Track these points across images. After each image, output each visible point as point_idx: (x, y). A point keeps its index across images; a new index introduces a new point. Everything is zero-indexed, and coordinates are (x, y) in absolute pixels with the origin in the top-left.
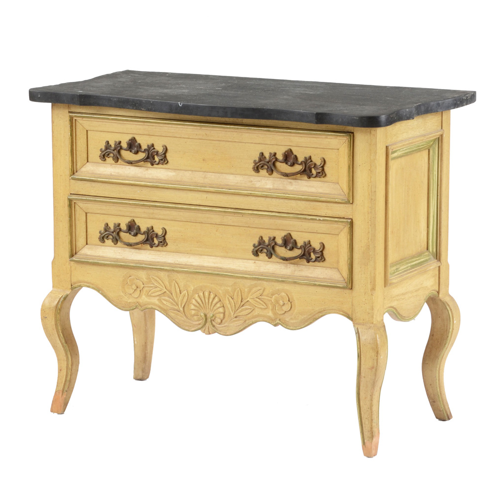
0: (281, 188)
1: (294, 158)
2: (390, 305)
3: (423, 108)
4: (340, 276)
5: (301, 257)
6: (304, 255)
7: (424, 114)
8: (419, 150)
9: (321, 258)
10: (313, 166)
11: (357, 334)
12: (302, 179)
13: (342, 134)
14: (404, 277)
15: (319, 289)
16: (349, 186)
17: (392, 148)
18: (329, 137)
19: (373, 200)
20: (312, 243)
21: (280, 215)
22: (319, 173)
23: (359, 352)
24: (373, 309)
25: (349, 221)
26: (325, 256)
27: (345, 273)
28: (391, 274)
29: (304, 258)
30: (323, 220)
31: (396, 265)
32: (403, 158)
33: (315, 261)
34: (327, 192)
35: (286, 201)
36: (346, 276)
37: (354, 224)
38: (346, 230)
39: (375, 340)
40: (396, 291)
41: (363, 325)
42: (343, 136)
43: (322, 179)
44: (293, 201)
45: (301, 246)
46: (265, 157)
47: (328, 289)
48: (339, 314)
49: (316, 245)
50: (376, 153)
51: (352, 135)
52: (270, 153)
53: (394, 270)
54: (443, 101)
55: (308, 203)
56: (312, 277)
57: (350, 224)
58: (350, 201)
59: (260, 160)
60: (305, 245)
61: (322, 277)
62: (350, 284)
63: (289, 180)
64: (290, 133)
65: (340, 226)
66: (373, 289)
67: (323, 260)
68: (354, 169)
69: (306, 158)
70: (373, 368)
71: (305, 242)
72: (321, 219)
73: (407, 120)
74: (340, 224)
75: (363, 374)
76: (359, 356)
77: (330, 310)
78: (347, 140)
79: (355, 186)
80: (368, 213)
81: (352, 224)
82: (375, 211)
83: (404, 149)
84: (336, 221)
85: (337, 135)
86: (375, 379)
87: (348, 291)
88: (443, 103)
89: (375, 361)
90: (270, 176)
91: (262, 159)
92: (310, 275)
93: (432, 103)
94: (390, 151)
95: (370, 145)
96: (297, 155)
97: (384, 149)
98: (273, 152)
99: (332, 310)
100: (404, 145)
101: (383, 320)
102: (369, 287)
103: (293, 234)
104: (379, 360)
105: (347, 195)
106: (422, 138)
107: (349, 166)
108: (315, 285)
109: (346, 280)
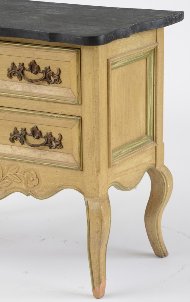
0: (28, 91)
1: (37, 68)
2: (113, 181)
3: (138, 28)
4: (74, 160)
5: (45, 144)
6: (47, 143)
7: (139, 32)
8: (137, 60)
9: (60, 145)
10: (51, 75)
11: (87, 205)
12: (44, 84)
13: (71, 50)
14: (125, 158)
15: (59, 170)
16: (78, 91)
17: (112, 61)
18: (62, 52)
19: (96, 102)
20: (53, 134)
21: (28, 112)
22: (56, 80)
23: (88, 219)
24: (98, 187)
25: (79, 118)
26: (63, 144)
27: (77, 158)
28: (114, 157)
29: (48, 145)
30: (60, 117)
31: (119, 149)
32: (124, 67)
33: (55, 148)
34: (62, 95)
35: (33, 101)
36: (78, 161)
37: (83, 120)
38: (77, 125)
39: (100, 210)
40: (118, 170)
41: (91, 198)
42: (72, 51)
43: (59, 85)
44: (37, 102)
45: (44, 136)
46: (16, 67)
47: (65, 169)
48: (74, 189)
49: (56, 136)
50: (98, 65)
51: (79, 51)
52: (20, 64)
53: (117, 154)
54: (155, 21)
55: (48, 103)
56: (53, 160)
57: (80, 121)
58: (79, 102)
59: (12, 69)
60: (48, 135)
61: (61, 160)
62: (81, 167)
63: (34, 85)
64: (33, 48)
65: (73, 122)
66: (98, 171)
67: (61, 147)
68: (82, 78)
69: (46, 68)
70: (99, 231)
71: (47, 133)
72: (58, 116)
73: (123, 38)
74: (73, 120)
75: (91, 236)
76: (88, 222)
77: (67, 185)
78: (75, 55)
79: (83, 91)
80: (93, 113)
81: (81, 121)
82: (98, 111)
83: (125, 60)
84: (69, 119)
85: (68, 51)
86: (101, 240)
87: (79, 172)
88: (155, 23)
89: (100, 227)
90: (20, 81)
91: (13, 68)
92: (52, 159)
93: (146, 23)
94: (111, 63)
95: (93, 59)
96: (40, 66)
97: (106, 62)
98: (21, 62)
99: (69, 185)
100: (123, 57)
101: (107, 193)
102: (95, 169)
103: (39, 127)
104: (103, 226)
105: (77, 98)
106: (140, 51)
107: (77, 76)
108: (55, 166)
109: (78, 163)
